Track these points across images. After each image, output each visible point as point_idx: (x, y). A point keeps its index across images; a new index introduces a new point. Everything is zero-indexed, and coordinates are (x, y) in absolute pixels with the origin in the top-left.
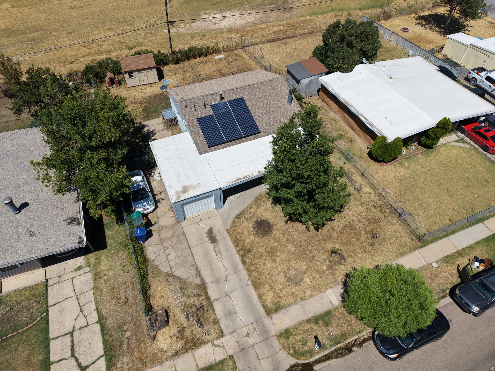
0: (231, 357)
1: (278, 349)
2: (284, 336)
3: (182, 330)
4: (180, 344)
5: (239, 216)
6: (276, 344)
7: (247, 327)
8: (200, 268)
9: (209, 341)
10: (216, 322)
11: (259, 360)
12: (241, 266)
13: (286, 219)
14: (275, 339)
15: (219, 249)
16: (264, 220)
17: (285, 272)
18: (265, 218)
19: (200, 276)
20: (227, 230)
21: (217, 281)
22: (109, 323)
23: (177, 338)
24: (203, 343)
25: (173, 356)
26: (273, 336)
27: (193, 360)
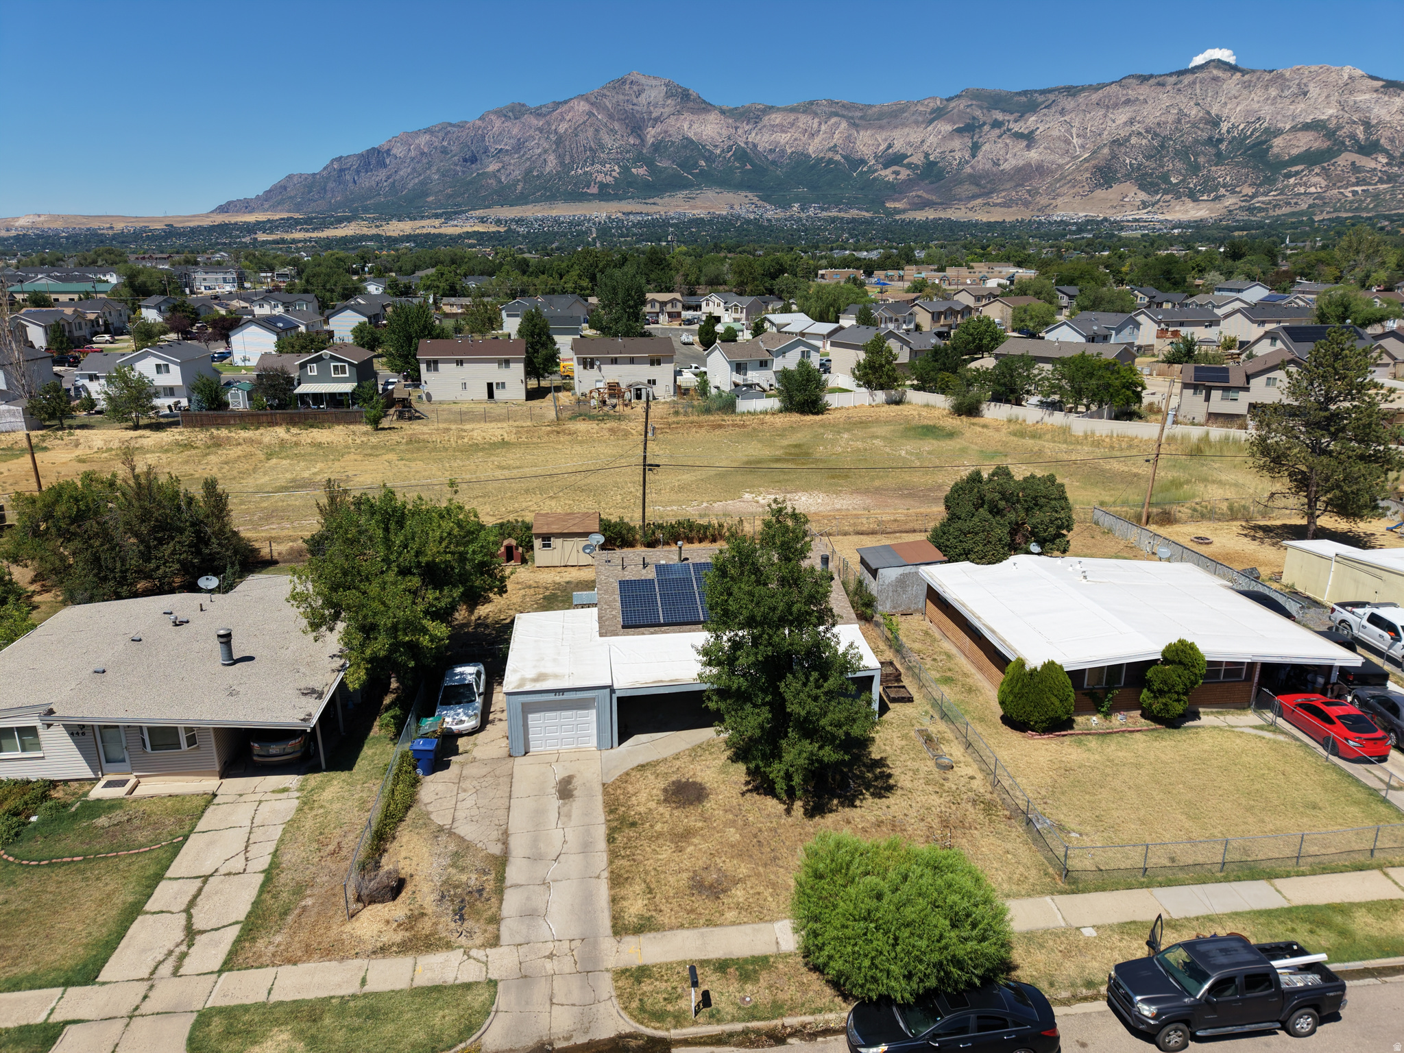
0: (493, 984)
1: (605, 996)
2: (631, 975)
3: (414, 918)
4: (399, 937)
5: (642, 768)
6: (606, 986)
7: (557, 943)
8: (511, 831)
9: (460, 947)
10: (495, 920)
11: (552, 1004)
12: (602, 844)
13: (745, 789)
14: (608, 977)
15: (570, 811)
16: (694, 783)
17: (694, 872)
18: (699, 780)
19: (505, 843)
20: (604, 785)
21: (535, 858)
22: (284, 878)
23: (399, 926)
24: (449, 946)
25: (374, 953)
26: (607, 970)
27: (411, 969)
